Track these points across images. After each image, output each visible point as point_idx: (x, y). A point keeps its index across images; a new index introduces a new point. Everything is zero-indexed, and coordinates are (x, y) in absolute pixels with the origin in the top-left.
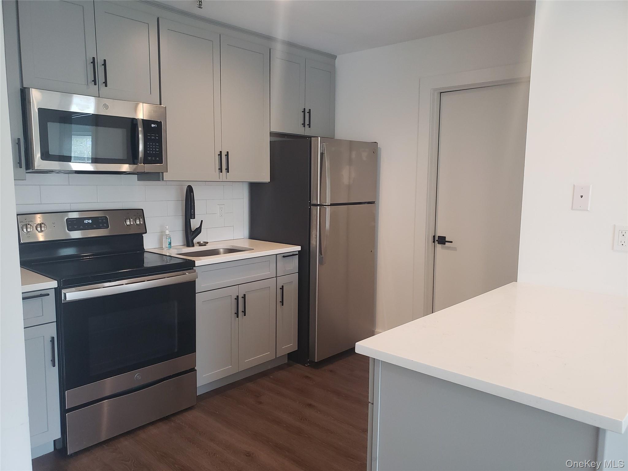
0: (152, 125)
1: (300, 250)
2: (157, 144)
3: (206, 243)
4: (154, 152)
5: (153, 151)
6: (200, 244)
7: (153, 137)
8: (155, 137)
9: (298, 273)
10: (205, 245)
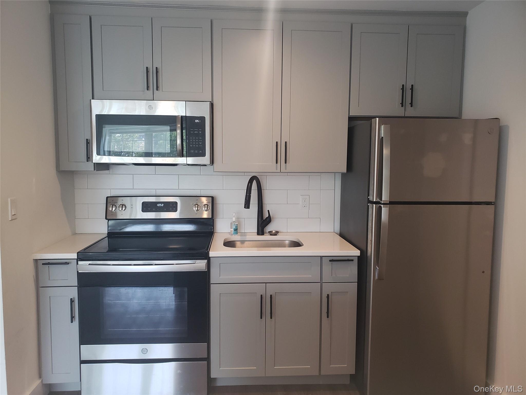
0: (196, 121)
1: (360, 255)
2: (201, 138)
3: (276, 233)
4: (197, 146)
5: (196, 144)
6: (271, 233)
7: (196, 132)
8: (198, 131)
9: (357, 283)
10: (276, 235)
